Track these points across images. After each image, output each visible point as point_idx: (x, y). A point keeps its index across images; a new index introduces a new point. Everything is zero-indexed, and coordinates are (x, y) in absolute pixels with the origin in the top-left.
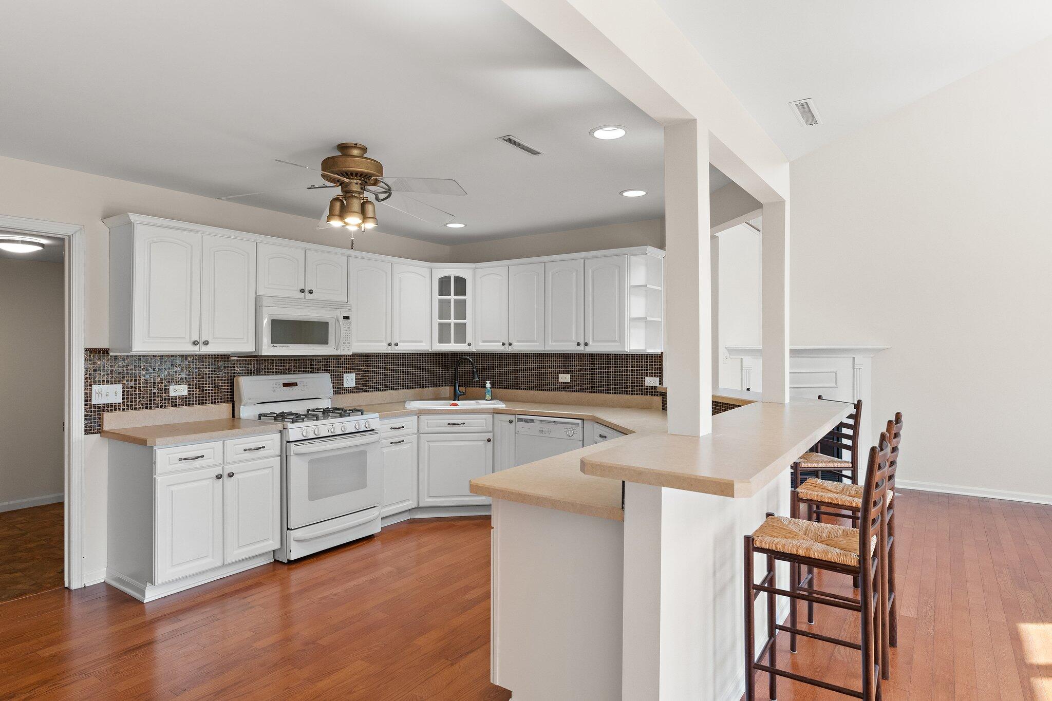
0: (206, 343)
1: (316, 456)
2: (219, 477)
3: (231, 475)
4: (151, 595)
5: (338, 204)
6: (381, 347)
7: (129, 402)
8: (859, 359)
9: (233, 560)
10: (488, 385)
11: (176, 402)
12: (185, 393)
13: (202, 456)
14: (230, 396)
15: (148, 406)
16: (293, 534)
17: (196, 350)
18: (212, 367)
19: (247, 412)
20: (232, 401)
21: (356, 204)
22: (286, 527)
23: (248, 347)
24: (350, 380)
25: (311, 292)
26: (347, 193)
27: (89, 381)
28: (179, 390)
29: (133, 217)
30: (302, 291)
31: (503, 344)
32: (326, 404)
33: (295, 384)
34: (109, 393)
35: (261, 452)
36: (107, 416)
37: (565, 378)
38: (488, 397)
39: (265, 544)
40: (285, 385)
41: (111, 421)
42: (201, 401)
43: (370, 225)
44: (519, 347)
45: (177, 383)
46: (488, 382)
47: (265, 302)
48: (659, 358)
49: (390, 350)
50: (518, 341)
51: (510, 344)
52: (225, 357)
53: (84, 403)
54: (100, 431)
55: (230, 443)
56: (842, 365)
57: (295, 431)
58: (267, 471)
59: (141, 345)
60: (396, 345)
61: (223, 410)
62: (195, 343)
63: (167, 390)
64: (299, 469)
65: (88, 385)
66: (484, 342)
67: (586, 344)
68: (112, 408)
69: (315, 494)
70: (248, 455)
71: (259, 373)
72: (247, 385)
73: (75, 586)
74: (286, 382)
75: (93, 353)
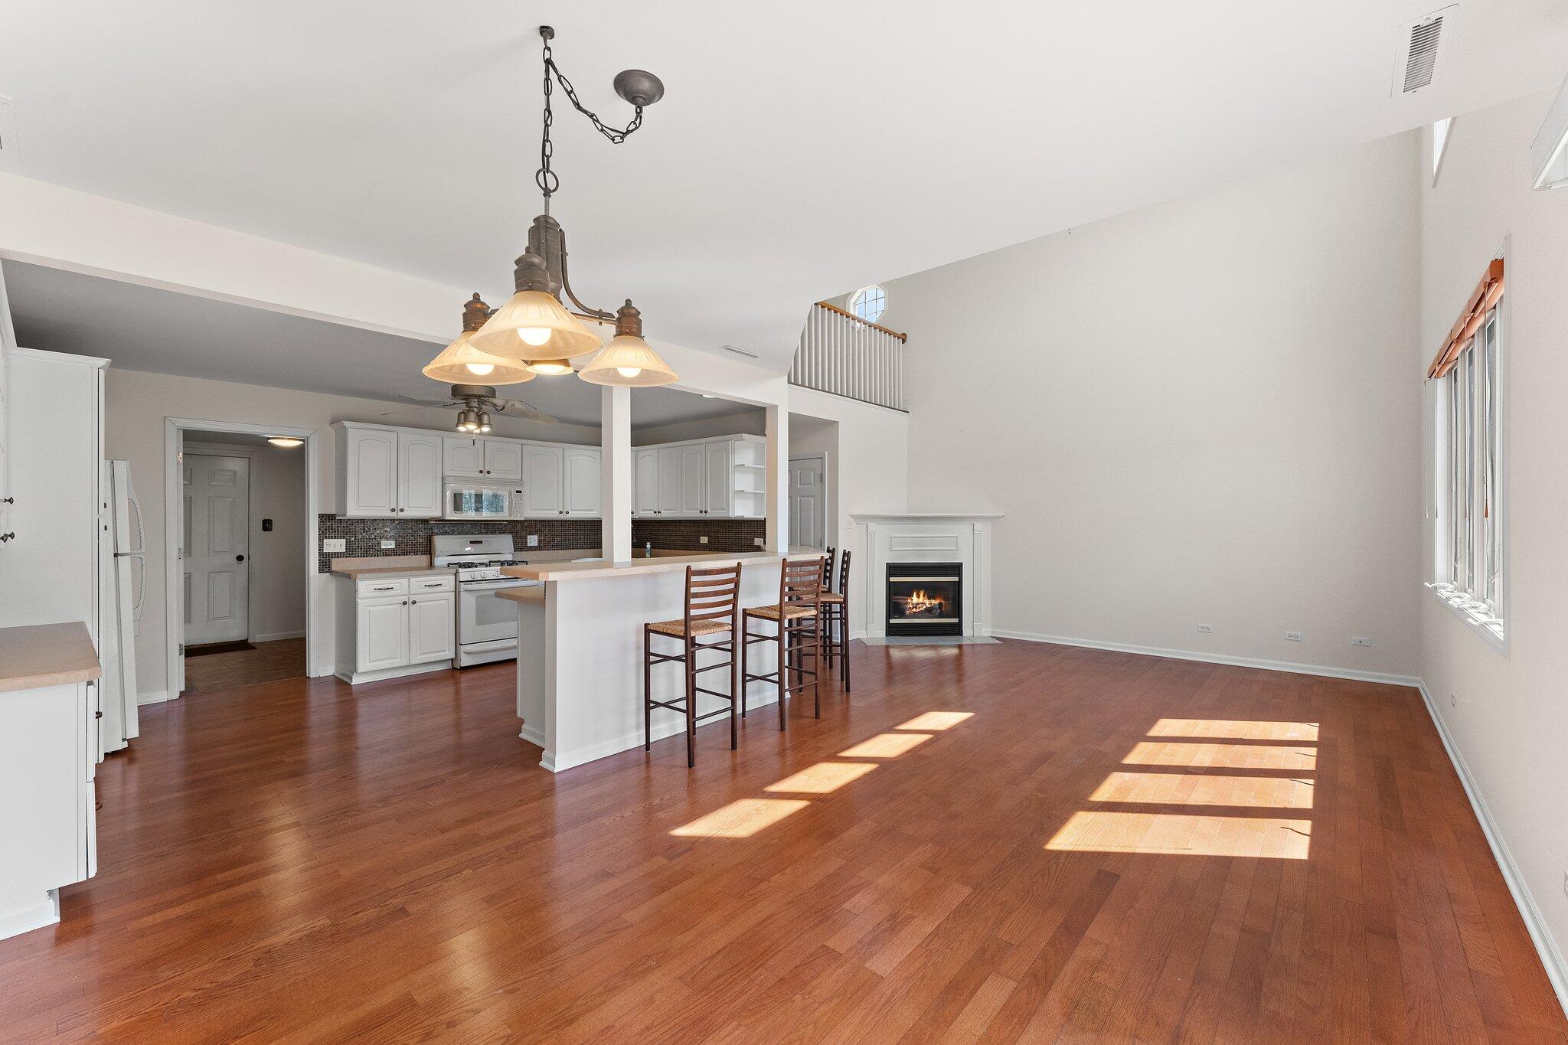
0: (402, 510)
1: (482, 593)
2: (405, 603)
3: (414, 603)
4: (356, 681)
5: (463, 416)
6: (554, 515)
7: (350, 552)
8: (978, 526)
9: (417, 662)
10: (648, 546)
11: (387, 553)
12: (393, 547)
13: (392, 588)
14: (429, 550)
15: (365, 554)
16: (463, 648)
17: (394, 515)
18: (415, 529)
19: (440, 561)
20: (430, 554)
21: (472, 416)
22: (458, 643)
23: (436, 513)
24: (533, 540)
25: (489, 472)
26: (470, 409)
27: (322, 536)
28: (388, 545)
29: (347, 424)
30: (481, 472)
31: (655, 512)
32: (509, 558)
33: (481, 542)
34: (336, 545)
35: (438, 588)
36: (334, 561)
37: (704, 540)
38: (648, 555)
39: (442, 654)
40: (472, 542)
41: (336, 564)
42: (406, 553)
43: (486, 429)
44: (666, 514)
45: (387, 539)
46: (648, 543)
47: (448, 480)
48: (764, 521)
49: (562, 517)
50: (665, 510)
51: (659, 512)
52: (425, 521)
53: (318, 551)
54: (330, 571)
55: (413, 580)
56: (963, 531)
57: (465, 574)
58: (444, 602)
59: (353, 511)
60: (567, 513)
61: (423, 559)
62: (393, 510)
63: (379, 544)
64: (468, 602)
65: (321, 540)
66: (643, 510)
67: (706, 512)
68: (338, 555)
69: (481, 620)
70: (428, 589)
71: (452, 533)
72: (440, 542)
73: (312, 676)
74: (473, 540)
75: (324, 518)
